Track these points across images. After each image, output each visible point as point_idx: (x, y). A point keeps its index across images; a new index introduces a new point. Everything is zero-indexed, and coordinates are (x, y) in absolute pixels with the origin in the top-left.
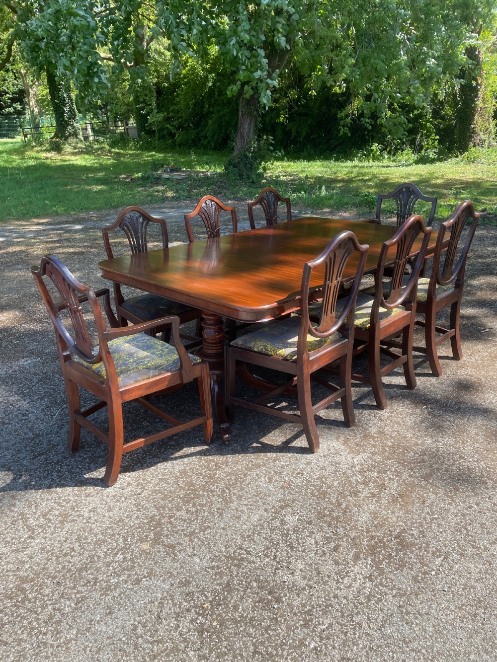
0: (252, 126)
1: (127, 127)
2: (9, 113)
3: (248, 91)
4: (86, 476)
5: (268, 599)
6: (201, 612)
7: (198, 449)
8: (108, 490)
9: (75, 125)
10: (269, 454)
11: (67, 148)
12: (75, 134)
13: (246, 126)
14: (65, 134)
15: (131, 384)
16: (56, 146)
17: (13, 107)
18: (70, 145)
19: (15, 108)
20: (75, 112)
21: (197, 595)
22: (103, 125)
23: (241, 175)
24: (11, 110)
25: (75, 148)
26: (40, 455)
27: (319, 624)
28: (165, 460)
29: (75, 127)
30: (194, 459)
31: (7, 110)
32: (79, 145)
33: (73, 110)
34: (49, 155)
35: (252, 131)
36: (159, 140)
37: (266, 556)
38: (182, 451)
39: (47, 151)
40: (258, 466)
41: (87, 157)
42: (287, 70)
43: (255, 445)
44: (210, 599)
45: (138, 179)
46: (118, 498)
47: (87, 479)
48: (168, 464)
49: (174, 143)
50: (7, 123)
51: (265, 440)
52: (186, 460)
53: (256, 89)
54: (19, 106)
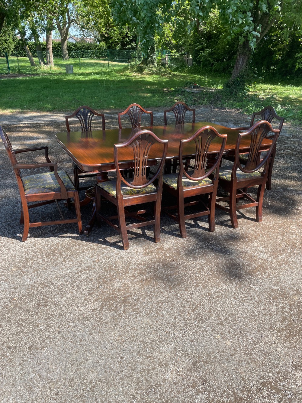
0: (245, 61)
1: (188, 59)
2: (129, 49)
3: (242, 40)
4: (18, 235)
5: (42, 304)
6: (11, 300)
7: (74, 235)
8: (21, 243)
9: (153, 57)
10: (103, 245)
11: (146, 71)
12: (152, 63)
13: (241, 61)
14: (147, 62)
15: (33, 194)
16: (141, 69)
17: (131, 45)
18: (148, 68)
19: (132, 46)
20: (154, 49)
21: (16, 293)
22: (181, 57)
23: (232, 93)
24: (130, 46)
25: (150, 71)
26: (8, 221)
27: (53, 321)
28: (55, 236)
29: (153, 58)
30: (68, 239)
31: (128, 46)
32: (154, 69)
33: (154, 48)
34: (135, 74)
35: (244, 64)
36: (203, 67)
37: (58, 288)
38: (66, 235)
39: (135, 72)
40: (92, 249)
41: (155, 76)
42: (285, 25)
43: (101, 240)
44: (19, 297)
45: (173, 91)
46: (21, 247)
47: (17, 236)
48: (54, 239)
49: (211, 69)
50: (126, 54)
51: (108, 239)
52: (64, 238)
53: (246, 37)
54: (134, 44)
